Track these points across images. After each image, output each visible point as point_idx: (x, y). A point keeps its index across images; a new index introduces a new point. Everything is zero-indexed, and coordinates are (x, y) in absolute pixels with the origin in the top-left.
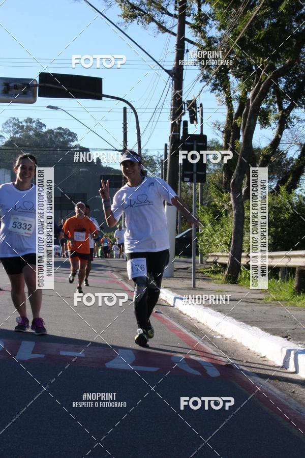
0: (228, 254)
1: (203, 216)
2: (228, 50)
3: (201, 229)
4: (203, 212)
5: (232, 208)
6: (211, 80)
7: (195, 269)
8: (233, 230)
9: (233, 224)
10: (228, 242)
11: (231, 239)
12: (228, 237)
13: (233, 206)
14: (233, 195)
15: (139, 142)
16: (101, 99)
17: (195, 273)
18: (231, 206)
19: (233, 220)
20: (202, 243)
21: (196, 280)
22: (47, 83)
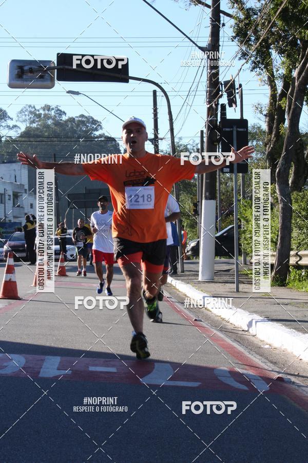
0: (275, 253)
1: (246, 210)
2: (269, 22)
3: (244, 225)
4: (246, 206)
5: (277, 201)
6: (251, 57)
7: (238, 271)
8: (279, 225)
9: (280, 219)
10: (274, 240)
11: (278, 236)
12: (275, 233)
13: (279, 199)
14: (279, 186)
15: (172, 130)
16: (127, 82)
17: (238, 276)
18: (277, 199)
19: (279, 214)
20: (246, 242)
21: (240, 284)
22: (66, 65)
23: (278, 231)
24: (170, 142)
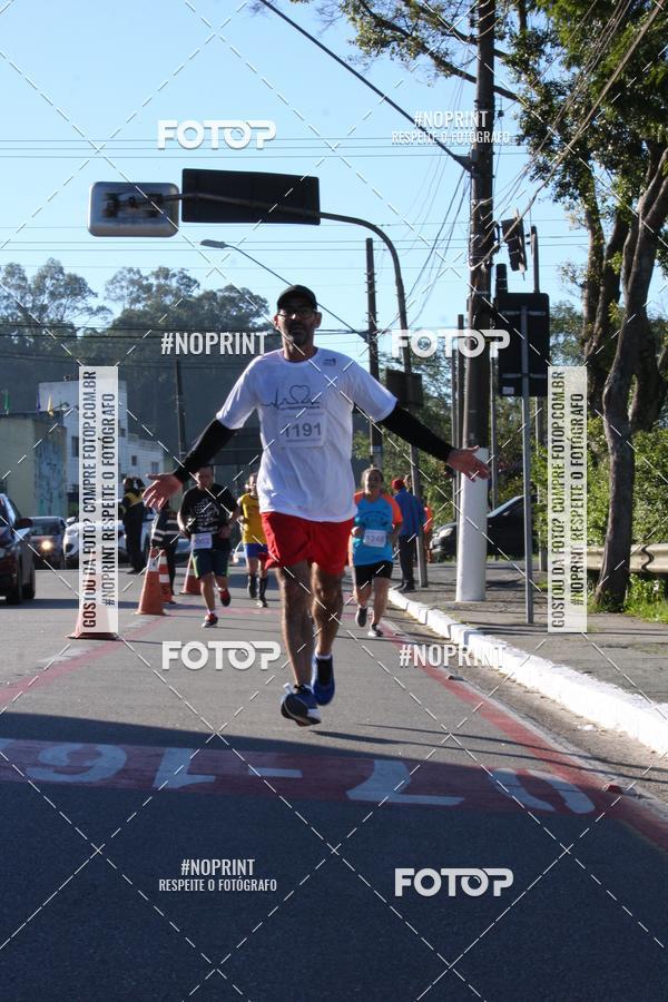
0: (602, 550)
1: (545, 468)
2: (588, 108)
5: (606, 450)
6: (553, 175)
8: (610, 496)
9: (611, 484)
10: (601, 524)
11: (607, 516)
12: (601, 511)
13: (610, 445)
14: (609, 421)
15: (403, 315)
18: (605, 445)
19: (610, 475)
20: (544, 527)
21: (535, 606)
22: (201, 191)
23: (607, 507)
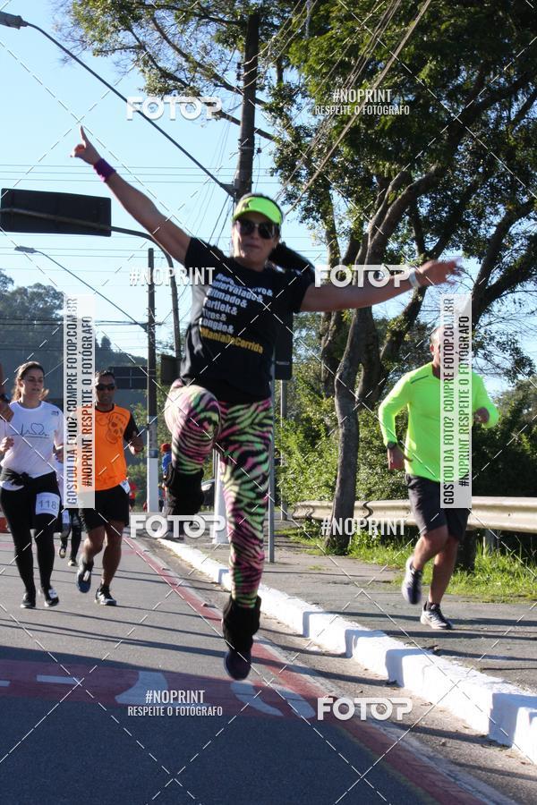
0: (331, 504)
1: (287, 437)
2: (329, 149)
3: (284, 459)
4: (287, 430)
5: (337, 424)
6: (300, 201)
7: (273, 530)
8: (339, 461)
9: (340, 451)
10: (331, 483)
11: (336, 478)
12: (331, 473)
13: (340, 421)
14: (339, 401)
15: (176, 310)
16: (107, 234)
17: (273, 537)
18: (336, 420)
19: (339, 444)
20: (286, 485)
21: (276, 548)
22: (15, 207)
23: (336, 470)
24: (173, 329)
